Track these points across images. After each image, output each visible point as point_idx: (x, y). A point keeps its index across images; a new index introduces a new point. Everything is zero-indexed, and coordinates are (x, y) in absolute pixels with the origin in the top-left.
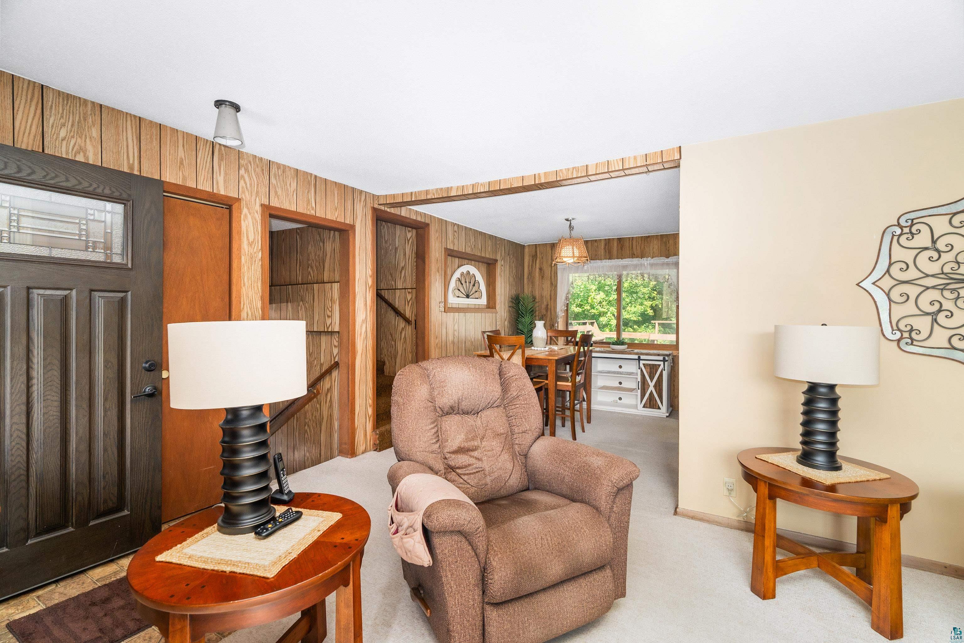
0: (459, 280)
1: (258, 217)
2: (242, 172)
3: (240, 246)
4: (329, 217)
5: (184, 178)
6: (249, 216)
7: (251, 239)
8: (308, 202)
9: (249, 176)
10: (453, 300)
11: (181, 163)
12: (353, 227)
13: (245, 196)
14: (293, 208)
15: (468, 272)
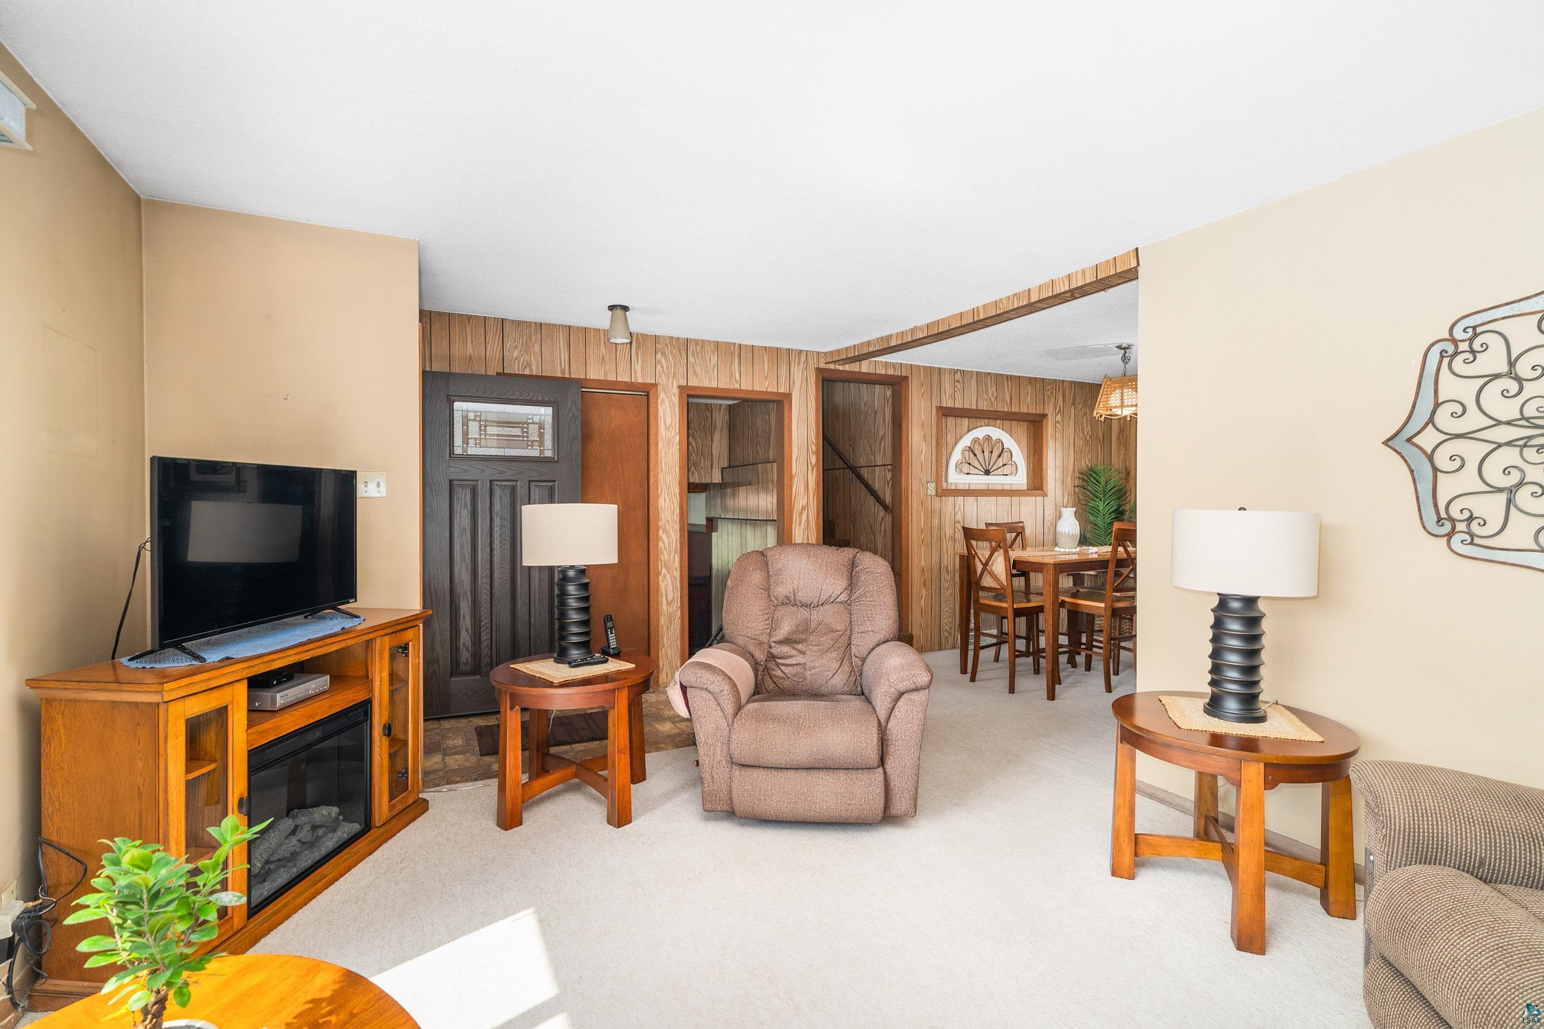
0: (971, 450)
1: (676, 400)
2: (659, 356)
3: (657, 431)
4: (758, 388)
5: (606, 373)
6: (666, 400)
7: (668, 423)
8: (732, 375)
9: (666, 359)
10: (955, 478)
11: (603, 359)
12: (788, 396)
13: (663, 381)
14: (714, 385)
15: (988, 438)
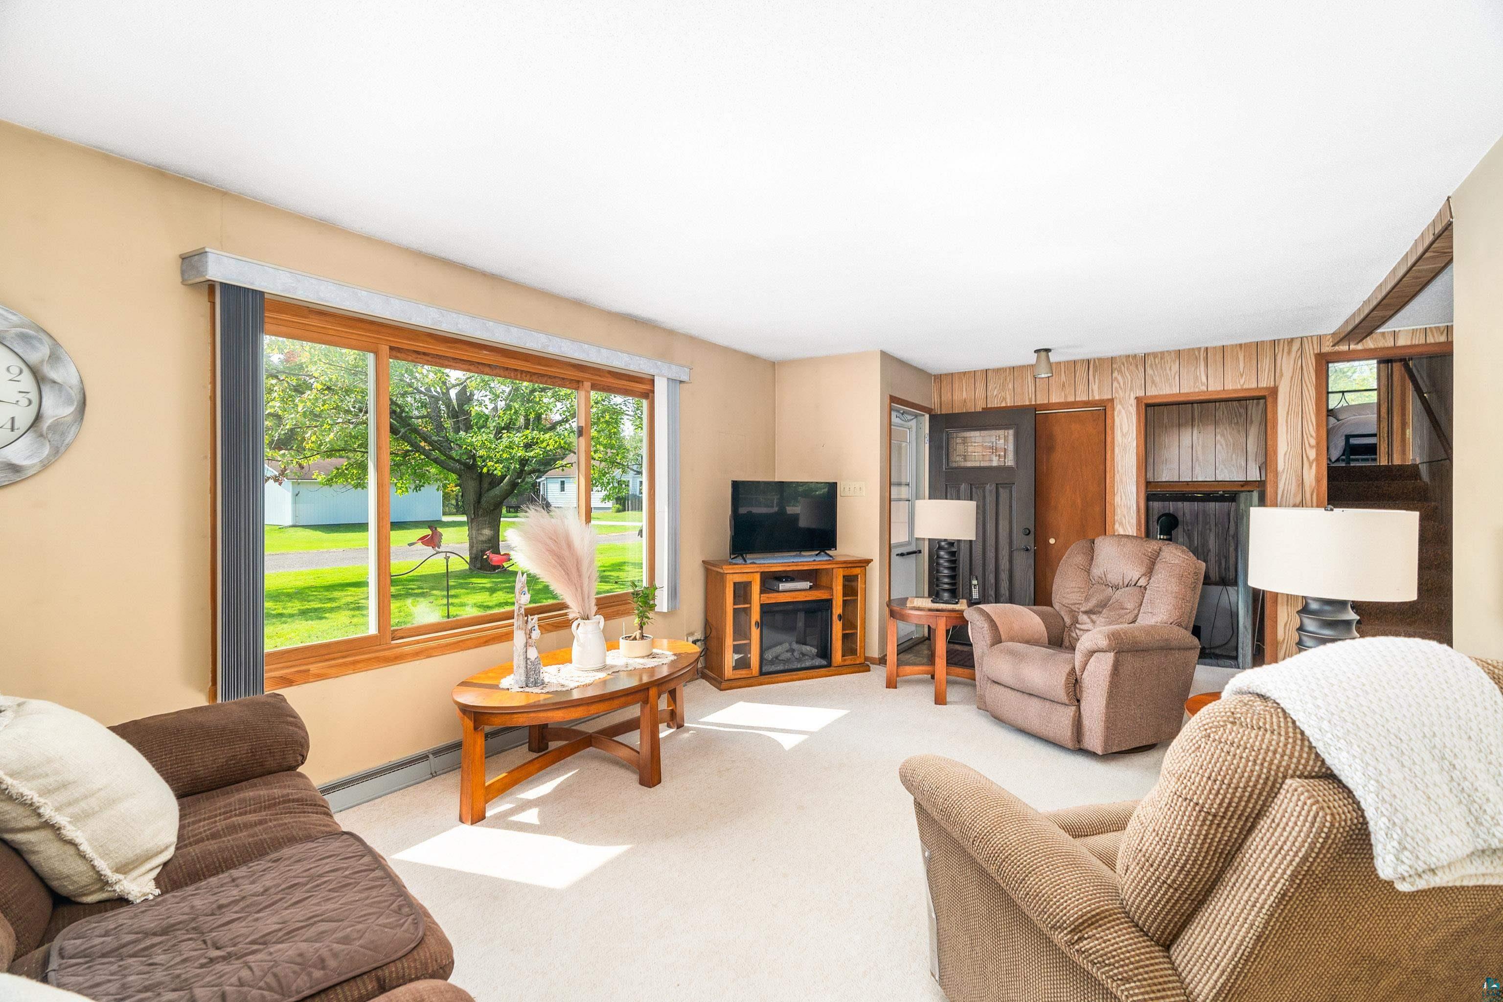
1: (1133, 410)
2: (1115, 374)
3: (1113, 438)
4: (1229, 386)
5: (1066, 396)
6: (1123, 411)
7: (1125, 430)
8: (1196, 378)
9: (1122, 376)
11: (1064, 385)
12: (1274, 390)
13: (1119, 395)
14: (1176, 390)
